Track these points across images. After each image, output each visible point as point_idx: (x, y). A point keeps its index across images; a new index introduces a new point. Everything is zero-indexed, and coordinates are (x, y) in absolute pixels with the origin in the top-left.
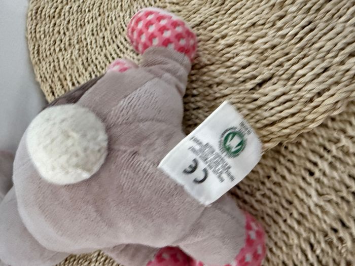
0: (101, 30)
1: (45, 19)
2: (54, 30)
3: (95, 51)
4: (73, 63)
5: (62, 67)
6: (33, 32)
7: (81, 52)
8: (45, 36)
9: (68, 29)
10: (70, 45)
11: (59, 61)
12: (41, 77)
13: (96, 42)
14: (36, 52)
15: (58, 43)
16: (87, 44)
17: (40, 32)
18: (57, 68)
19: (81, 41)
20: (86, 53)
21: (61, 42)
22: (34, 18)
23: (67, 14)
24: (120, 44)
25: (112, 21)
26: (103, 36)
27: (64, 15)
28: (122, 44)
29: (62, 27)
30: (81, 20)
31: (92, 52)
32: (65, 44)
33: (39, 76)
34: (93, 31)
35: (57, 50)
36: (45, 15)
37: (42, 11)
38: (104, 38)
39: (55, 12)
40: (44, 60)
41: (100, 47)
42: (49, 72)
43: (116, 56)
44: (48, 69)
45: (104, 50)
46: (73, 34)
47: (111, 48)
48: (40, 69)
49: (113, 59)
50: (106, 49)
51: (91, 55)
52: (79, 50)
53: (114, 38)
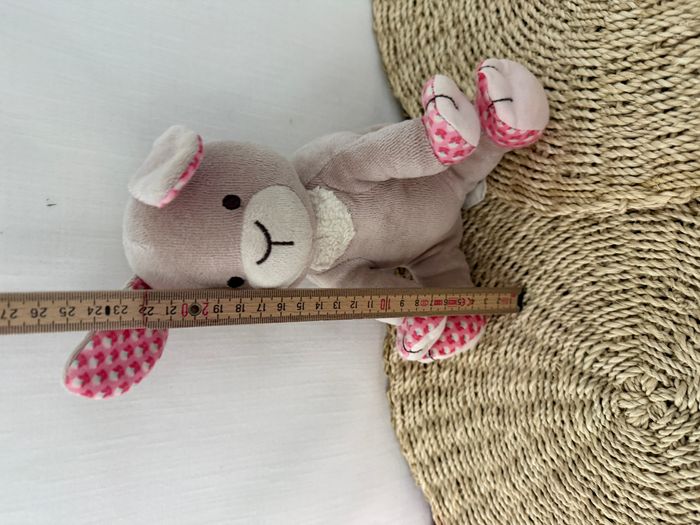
2: (414, 11)
3: (484, 36)
4: (449, 60)
5: (433, 68)
6: (385, 21)
7: (462, 41)
8: (403, 24)
9: (436, 6)
10: (442, 30)
11: (427, 61)
12: (402, 89)
13: (485, 20)
14: (392, 52)
15: (423, 31)
16: (470, 26)
17: (394, 19)
19: (459, 21)
20: (469, 40)
21: (428, 28)
24: (527, 18)
26: (495, 9)
28: (532, 17)
29: (426, 6)
31: (480, 37)
32: (434, 32)
33: (399, 89)
34: (476, 1)
35: (423, 42)
38: (498, 11)
40: (404, 62)
41: (493, 27)
42: (415, 80)
43: (522, 40)
44: (412, 75)
45: (500, 31)
46: (445, 12)
47: (513, 26)
48: (399, 78)
49: (518, 44)
50: (503, 30)
51: (478, 43)
52: (458, 37)
53: (516, 9)
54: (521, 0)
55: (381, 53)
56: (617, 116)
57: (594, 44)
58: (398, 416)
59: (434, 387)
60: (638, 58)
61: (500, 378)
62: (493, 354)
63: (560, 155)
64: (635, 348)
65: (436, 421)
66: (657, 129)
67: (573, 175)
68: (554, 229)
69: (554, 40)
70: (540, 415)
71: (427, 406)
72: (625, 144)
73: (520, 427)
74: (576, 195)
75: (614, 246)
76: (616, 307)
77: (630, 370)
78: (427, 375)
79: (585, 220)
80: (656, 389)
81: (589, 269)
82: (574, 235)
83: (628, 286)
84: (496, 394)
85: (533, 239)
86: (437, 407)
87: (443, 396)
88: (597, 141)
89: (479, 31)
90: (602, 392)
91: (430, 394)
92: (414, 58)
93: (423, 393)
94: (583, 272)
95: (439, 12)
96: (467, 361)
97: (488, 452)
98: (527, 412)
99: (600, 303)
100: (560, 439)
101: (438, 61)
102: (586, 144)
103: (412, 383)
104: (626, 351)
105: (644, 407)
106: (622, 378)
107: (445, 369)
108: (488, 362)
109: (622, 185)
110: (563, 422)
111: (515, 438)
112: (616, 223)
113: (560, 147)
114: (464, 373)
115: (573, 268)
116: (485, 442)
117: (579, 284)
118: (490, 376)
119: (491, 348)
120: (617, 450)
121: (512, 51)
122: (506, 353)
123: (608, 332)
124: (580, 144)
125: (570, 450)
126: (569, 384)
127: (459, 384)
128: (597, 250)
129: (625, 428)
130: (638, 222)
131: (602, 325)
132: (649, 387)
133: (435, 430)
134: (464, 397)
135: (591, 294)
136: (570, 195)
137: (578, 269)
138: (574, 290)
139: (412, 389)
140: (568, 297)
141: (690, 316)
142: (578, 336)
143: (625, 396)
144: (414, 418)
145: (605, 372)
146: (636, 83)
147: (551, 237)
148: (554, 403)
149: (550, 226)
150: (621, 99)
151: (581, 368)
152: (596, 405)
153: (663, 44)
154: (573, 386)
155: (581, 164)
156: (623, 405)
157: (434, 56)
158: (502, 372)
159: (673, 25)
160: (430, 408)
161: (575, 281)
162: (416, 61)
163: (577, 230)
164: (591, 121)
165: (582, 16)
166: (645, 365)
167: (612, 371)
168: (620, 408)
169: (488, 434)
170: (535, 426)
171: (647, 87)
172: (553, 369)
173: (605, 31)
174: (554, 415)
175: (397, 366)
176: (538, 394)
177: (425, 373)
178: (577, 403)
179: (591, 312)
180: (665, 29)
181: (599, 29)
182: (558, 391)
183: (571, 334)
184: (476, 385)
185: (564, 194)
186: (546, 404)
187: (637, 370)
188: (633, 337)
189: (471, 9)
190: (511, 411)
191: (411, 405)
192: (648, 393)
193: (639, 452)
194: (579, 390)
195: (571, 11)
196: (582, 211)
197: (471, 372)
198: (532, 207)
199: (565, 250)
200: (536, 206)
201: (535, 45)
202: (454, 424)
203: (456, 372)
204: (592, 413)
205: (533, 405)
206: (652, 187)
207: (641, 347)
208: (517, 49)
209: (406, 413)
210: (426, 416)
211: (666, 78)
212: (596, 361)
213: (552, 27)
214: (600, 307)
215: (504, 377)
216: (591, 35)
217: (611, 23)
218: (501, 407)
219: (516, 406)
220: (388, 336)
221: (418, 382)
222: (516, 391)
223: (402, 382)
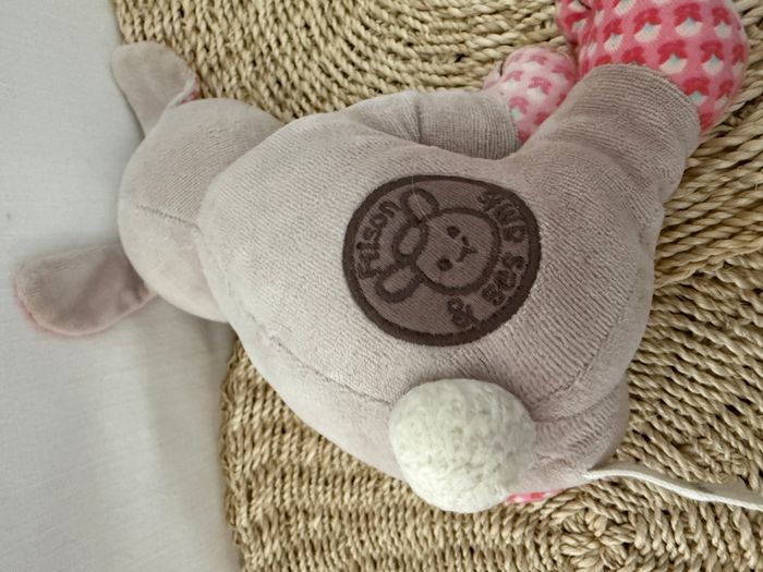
0: (296, 9)
2: (183, 24)
3: (293, 62)
4: (247, 95)
9: (213, 16)
10: (229, 53)
13: (290, 39)
15: (201, 55)
17: (154, 36)
19: (253, 40)
20: (272, 68)
21: (208, 50)
24: (353, 40)
26: (302, 24)
28: (359, 37)
29: (199, 17)
31: (288, 63)
32: (217, 55)
34: (274, 12)
35: (205, 71)
38: (307, 27)
41: (305, 50)
43: (350, 69)
45: (315, 55)
46: (230, 26)
47: (335, 48)
49: (345, 75)
50: (320, 54)
51: (286, 72)
52: (254, 63)
53: (334, 24)
54: (341, 12)
57: (458, 80)
59: (303, 542)
61: (392, 522)
62: (376, 490)
69: (399, 71)
70: (455, 567)
77: (569, 506)
78: (292, 530)
80: (607, 529)
84: (389, 543)
90: (535, 534)
91: (300, 554)
93: (291, 556)
95: (220, 26)
96: (343, 501)
103: (273, 548)
105: (596, 553)
106: (560, 517)
107: (314, 516)
108: (370, 500)
114: (340, 518)
118: (376, 520)
119: (371, 484)
121: (339, 86)
122: (392, 488)
126: (490, 527)
132: (599, 527)
134: (347, 550)
139: (275, 555)
141: (634, 431)
143: (567, 539)
148: (472, 551)
154: (495, 530)
156: (567, 551)
158: (391, 513)
165: (435, 39)
166: (588, 500)
167: (544, 508)
168: (563, 556)
173: (469, 62)
174: (474, 565)
175: (250, 531)
176: (446, 540)
177: (288, 526)
178: (503, 547)
181: (460, 57)
182: (474, 536)
184: (359, 532)
186: (461, 551)
187: (577, 506)
189: (268, 23)
190: (414, 564)
192: (597, 535)
194: (505, 533)
195: (415, 30)
197: (350, 515)
201: (371, 77)
203: (331, 517)
204: (528, 565)
205: (443, 554)
208: (345, 83)
213: (390, 52)
215: (396, 519)
216: (452, 66)
217: (477, 50)
218: (399, 558)
219: (419, 556)
220: (228, 492)
221: (281, 543)
222: (417, 539)
223: (260, 552)
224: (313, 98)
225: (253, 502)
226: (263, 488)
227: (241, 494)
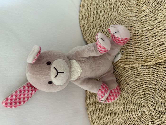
0: (107, 19)
1: (85, 18)
2: (89, 22)
5: (94, 34)
6: (83, 24)
7: (100, 28)
8: (87, 25)
9: (94, 21)
10: (95, 26)
11: (92, 33)
12: (87, 39)
13: (105, 24)
14: (84, 31)
15: (91, 26)
16: (102, 25)
17: (85, 23)
18: (92, 35)
19: (99, 24)
20: (102, 29)
22: (82, 19)
23: (93, 15)
25: (110, 16)
26: (107, 22)
27: (92, 16)
29: (92, 20)
30: (98, 17)
32: (94, 26)
33: (86, 39)
34: (103, 20)
35: (91, 29)
36: (85, 17)
37: (84, 16)
38: (108, 22)
39: (88, 15)
40: (87, 33)
41: (107, 26)
42: (90, 37)
44: (89, 36)
46: (96, 22)
48: (86, 36)
51: (104, 29)
52: (99, 28)
53: (112, 22)
54: (113, 20)
55: (82, 31)
56: (137, 45)
57: (131, 30)
58: (90, 117)
59: (98, 108)
60: (140, 33)
61: (114, 105)
63: (124, 54)
64: (145, 97)
65: (99, 117)
66: (146, 48)
67: (128, 58)
68: (124, 70)
70: (124, 114)
71: (97, 113)
72: (139, 51)
73: (120, 117)
74: (129, 63)
75: (138, 74)
76: (140, 87)
77: (145, 102)
78: (96, 106)
79: (131, 68)
80: (151, 106)
81: (133, 79)
82: (129, 71)
83: (142, 82)
84: (113, 109)
85: (119, 72)
86: (99, 114)
87: (100, 111)
88: (133, 51)
89: (104, 26)
90: (139, 107)
91: (97, 110)
92: (89, 32)
93: (96, 110)
94: (132, 79)
95: (95, 22)
97: (112, 124)
98: (121, 113)
99: (136, 87)
100: (130, 119)
101: (95, 33)
102: (130, 51)
103: (93, 108)
104: (143, 97)
105: (149, 110)
106: (143, 104)
107: (100, 104)
109: (139, 60)
110: (130, 115)
111: (119, 120)
112: (139, 68)
113: (124, 52)
114: (105, 105)
115: (129, 79)
116: (112, 121)
117: (131, 82)
118: (111, 105)
120: (144, 121)
123: (139, 93)
124: (129, 51)
125: (132, 122)
126: (131, 106)
127: (104, 108)
128: (135, 74)
129: (145, 115)
130: (144, 68)
131: (137, 91)
132: (150, 105)
133: (99, 119)
134: (106, 111)
135: (134, 85)
136: (128, 62)
137: (130, 79)
138: (130, 84)
139: (93, 110)
140: (129, 85)
141: (157, 89)
142: (132, 94)
143: (144, 108)
144: (94, 117)
145: (139, 102)
146: (140, 38)
147: (124, 71)
148: (128, 111)
149: (123, 69)
150: (138, 42)
151: (133, 102)
152: (138, 110)
153: (145, 30)
154: (132, 106)
155: (130, 56)
156: (144, 110)
157: (94, 32)
158: (114, 104)
159: (147, 27)
160: (97, 114)
161: (130, 82)
162: (90, 33)
163: (130, 70)
164: (131, 46)
165: (127, 24)
166: (148, 101)
167: (141, 102)
168: (143, 111)
169: (112, 119)
170: (123, 117)
171: (143, 39)
172: (127, 103)
173: (132, 27)
174: (128, 113)
175: (89, 104)
176: (123, 109)
177: (96, 105)
178: (133, 110)
179: (134, 89)
180: (145, 27)
181: (131, 27)
182: (128, 108)
183: (130, 94)
184: (108, 107)
185: (127, 62)
186: (126, 111)
187: (146, 102)
188: (145, 94)
190: (117, 113)
191: (93, 113)
192: (149, 107)
193: (149, 121)
194: (133, 107)
195: (125, 23)
196: (131, 66)
197: (107, 104)
198: (119, 65)
199: (127, 74)
200: (120, 65)
202: (103, 117)
203: (103, 104)
204: (137, 113)
205: (123, 111)
206: (146, 61)
207: (147, 96)
209: (92, 116)
210: (97, 116)
211: (147, 38)
212: (137, 100)
214: (136, 88)
215: (115, 105)
216: (130, 28)
217: (134, 26)
218: (115, 112)
219: (118, 112)
220: (86, 97)
221: (94, 108)
222: (118, 108)
223: (90, 108)
224: (108, 33)
225: (90, 99)
226: (92, 97)
227: (88, 97)
